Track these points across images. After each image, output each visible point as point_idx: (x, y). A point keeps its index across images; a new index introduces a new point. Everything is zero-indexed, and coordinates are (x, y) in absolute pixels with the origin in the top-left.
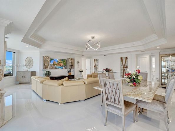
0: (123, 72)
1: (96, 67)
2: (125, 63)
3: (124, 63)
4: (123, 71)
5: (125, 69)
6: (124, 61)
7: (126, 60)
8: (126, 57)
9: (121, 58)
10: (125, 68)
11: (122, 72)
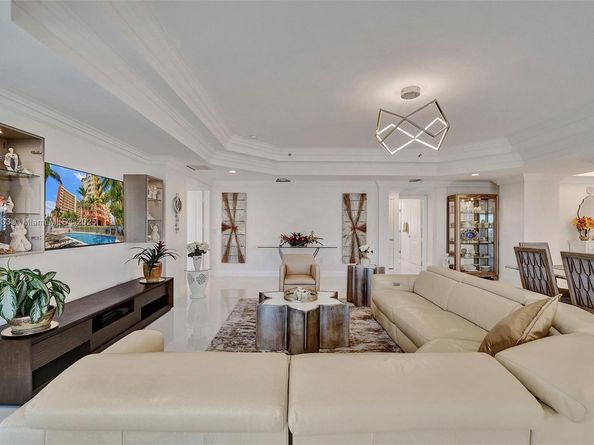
0: (353, 242)
1: (234, 229)
2: (359, 214)
3: (354, 215)
4: (350, 239)
5: (359, 233)
6: (355, 206)
7: (361, 205)
8: (363, 195)
9: (346, 198)
10: (357, 231)
11: (349, 243)
